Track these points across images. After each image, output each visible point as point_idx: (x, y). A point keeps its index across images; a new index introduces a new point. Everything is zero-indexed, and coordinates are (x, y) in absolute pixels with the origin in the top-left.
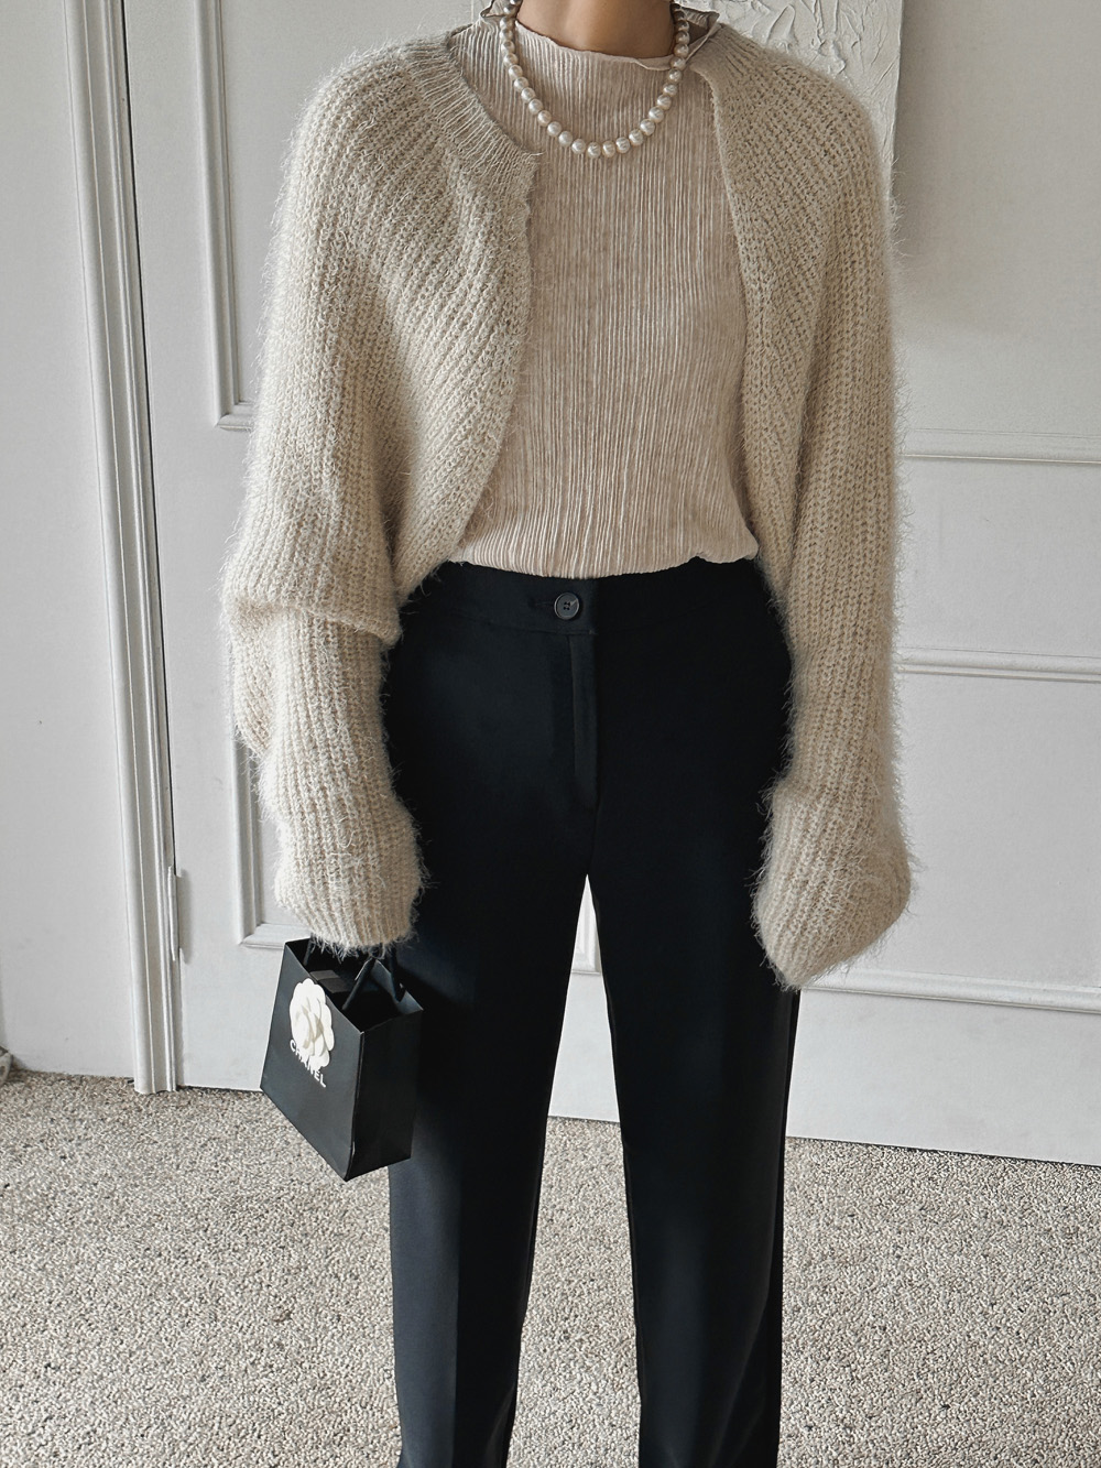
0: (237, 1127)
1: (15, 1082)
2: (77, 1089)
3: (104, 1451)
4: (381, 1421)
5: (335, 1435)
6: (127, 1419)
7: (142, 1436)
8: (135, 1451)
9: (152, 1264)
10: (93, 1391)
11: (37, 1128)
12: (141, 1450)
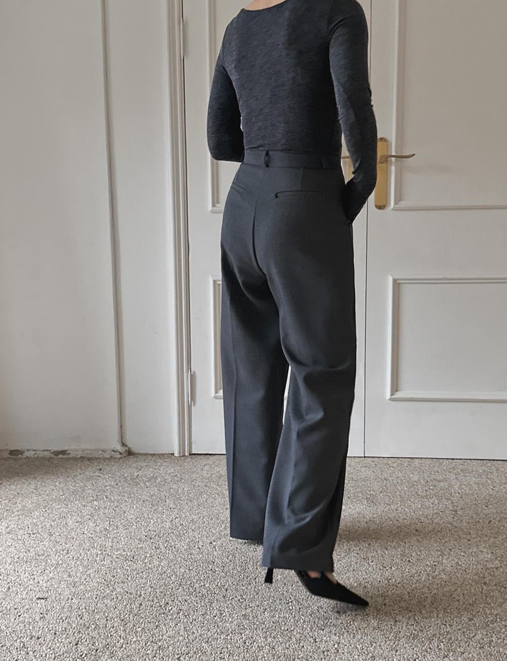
1: (130, 455)
2: (154, 456)
6: (204, 517)
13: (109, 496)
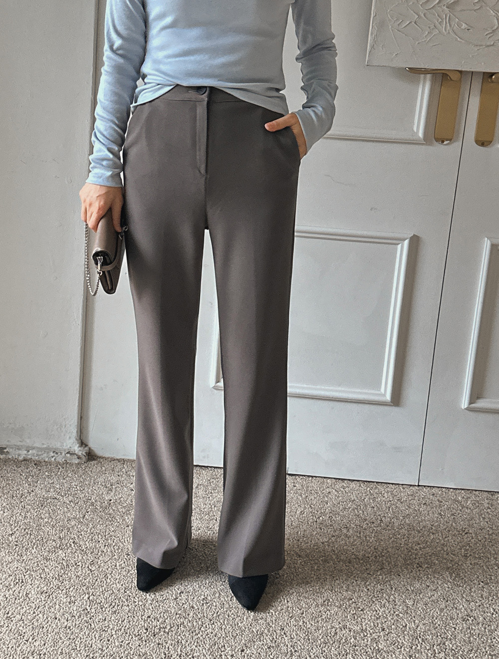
0: (209, 480)
1: (92, 460)
2: (124, 464)
3: (216, 606)
4: (343, 597)
5: (324, 602)
7: (231, 600)
8: (231, 606)
9: (198, 533)
10: (197, 582)
11: (114, 479)
12: (234, 606)
13: (77, 541)
